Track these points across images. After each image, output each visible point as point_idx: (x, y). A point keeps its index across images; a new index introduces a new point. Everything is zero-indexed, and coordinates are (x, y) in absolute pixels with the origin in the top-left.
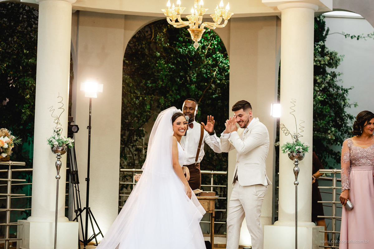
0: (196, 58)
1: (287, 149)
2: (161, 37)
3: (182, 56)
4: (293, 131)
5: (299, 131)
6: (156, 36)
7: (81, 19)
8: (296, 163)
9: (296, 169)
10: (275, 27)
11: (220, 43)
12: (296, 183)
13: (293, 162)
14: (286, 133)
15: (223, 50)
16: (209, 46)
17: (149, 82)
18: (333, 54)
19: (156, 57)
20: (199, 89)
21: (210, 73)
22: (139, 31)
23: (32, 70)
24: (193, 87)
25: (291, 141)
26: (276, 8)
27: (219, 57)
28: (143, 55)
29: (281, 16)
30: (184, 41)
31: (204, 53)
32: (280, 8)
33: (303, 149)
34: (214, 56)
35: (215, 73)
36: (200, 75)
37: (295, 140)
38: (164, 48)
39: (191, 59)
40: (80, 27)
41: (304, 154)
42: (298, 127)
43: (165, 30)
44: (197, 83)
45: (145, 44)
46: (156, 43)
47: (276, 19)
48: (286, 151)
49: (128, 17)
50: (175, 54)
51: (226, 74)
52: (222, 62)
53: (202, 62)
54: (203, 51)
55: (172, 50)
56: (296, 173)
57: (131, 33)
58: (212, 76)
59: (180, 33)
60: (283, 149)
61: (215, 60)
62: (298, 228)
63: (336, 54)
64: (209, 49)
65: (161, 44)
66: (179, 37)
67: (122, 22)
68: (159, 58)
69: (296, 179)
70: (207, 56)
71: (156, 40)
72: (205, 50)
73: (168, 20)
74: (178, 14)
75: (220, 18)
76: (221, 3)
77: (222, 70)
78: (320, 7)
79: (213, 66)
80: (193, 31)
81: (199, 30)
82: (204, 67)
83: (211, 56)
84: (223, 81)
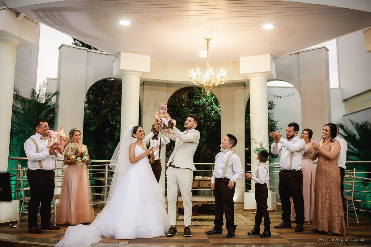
0: (203, 106)
1: (257, 151)
2: (185, 96)
3: (196, 106)
4: (259, 141)
5: (262, 141)
6: (182, 96)
7: (145, 87)
10: (243, 89)
11: (215, 98)
14: (255, 143)
15: (217, 102)
16: (209, 101)
17: (180, 119)
18: (272, 102)
19: (182, 106)
20: (205, 122)
22: (174, 93)
23: (119, 113)
24: (202, 121)
25: (259, 147)
26: (247, 77)
27: (214, 106)
28: (176, 106)
29: (249, 82)
30: (197, 98)
31: (207, 104)
32: (249, 77)
34: (212, 106)
35: (212, 114)
36: (205, 115)
37: (261, 146)
38: (187, 101)
39: (200, 107)
40: (144, 91)
43: (187, 93)
44: (204, 119)
45: (177, 100)
47: (244, 85)
48: (256, 152)
49: (169, 85)
50: (192, 104)
51: (218, 114)
52: (215, 108)
53: (206, 108)
55: (191, 103)
57: (171, 94)
58: (211, 115)
59: (195, 93)
60: (255, 151)
61: (212, 108)
63: (273, 102)
64: (209, 102)
65: (185, 100)
66: (194, 96)
67: (165, 88)
68: (184, 107)
70: (208, 106)
71: (183, 98)
72: (207, 102)
73: (192, 80)
74: (198, 76)
75: (221, 78)
76: (222, 70)
77: (216, 112)
78: (270, 76)
79: (212, 110)
80: (206, 86)
81: (209, 85)
82: (207, 111)
83: (210, 106)
84: (217, 118)
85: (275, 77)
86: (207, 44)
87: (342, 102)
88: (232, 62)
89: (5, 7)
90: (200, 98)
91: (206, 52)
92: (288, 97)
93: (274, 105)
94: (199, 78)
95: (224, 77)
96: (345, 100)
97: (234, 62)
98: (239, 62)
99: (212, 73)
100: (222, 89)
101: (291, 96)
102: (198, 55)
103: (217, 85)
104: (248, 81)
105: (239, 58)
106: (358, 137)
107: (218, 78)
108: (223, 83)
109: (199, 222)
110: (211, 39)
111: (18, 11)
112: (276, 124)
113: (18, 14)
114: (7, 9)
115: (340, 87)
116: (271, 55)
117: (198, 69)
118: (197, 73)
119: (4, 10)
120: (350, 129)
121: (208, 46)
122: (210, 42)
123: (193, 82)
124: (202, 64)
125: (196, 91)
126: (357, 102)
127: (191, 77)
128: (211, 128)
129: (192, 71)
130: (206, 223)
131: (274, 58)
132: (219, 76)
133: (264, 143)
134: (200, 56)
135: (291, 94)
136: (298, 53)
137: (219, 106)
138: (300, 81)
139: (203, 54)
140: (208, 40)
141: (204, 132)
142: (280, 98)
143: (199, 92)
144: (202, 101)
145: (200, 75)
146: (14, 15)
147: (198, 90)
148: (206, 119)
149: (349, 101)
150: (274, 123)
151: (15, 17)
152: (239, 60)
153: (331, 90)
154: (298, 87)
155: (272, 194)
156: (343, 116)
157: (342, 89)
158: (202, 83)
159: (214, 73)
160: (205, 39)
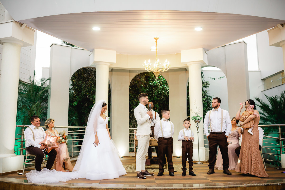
0: (156, 86)
1: (194, 119)
2: (143, 79)
3: (151, 86)
4: (195, 111)
5: (198, 111)
6: (141, 79)
7: (113, 73)
8: (197, 124)
9: (197, 126)
10: (185, 73)
11: (165, 80)
12: (198, 132)
14: (193, 112)
15: (166, 83)
16: (161, 82)
18: (207, 82)
19: (141, 86)
20: (158, 98)
21: (162, 92)
22: (135, 77)
23: (95, 92)
24: (156, 97)
25: (195, 115)
26: (186, 65)
27: (165, 86)
28: (137, 86)
30: (151, 80)
31: (159, 84)
32: (188, 64)
33: (200, 118)
34: (163, 85)
36: (158, 92)
37: (197, 115)
39: (154, 87)
40: (113, 76)
41: (200, 120)
42: (198, 110)
43: (144, 76)
44: (157, 95)
45: (137, 82)
46: (141, 81)
47: (186, 70)
48: (193, 119)
49: (130, 71)
50: (148, 85)
51: (167, 92)
52: (166, 88)
53: (158, 88)
55: (147, 84)
56: (198, 128)
57: (132, 77)
59: (150, 77)
60: (192, 118)
61: (163, 87)
62: (199, 150)
64: (161, 83)
65: (143, 82)
66: (149, 79)
67: (128, 73)
69: (198, 130)
70: (160, 86)
71: (141, 80)
72: (159, 83)
73: (145, 68)
74: (149, 65)
75: (166, 67)
76: (166, 61)
77: (166, 90)
78: (203, 63)
79: (163, 89)
80: (155, 72)
81: (158, 72)
82: (159, 90)
83: (162, 86)
84: (167, 94)
85: (208, 64)
86: (155, 42)
88: (176, 54)
89: (12, 20)
90: (154, 81)
91: (155, 48)
92: (220, 79)
93: (209, 84)
94: (150, 66)
95: (168, 65)
97: (177, 54)
98: (180, 54)
99: (159, 63)
100: (169, 73)
101: (222, 78)
103: (164, 71)
104: (188, 67)
105: (180, 51)
106: (270, 107)
107: (164, 66)
109: (151, 170)
110: (159, 38)
111: (22, 23)
113: (21, 25)
114: (14, 21)
115: (259, 70)
116: (203, 48)
117: (149, 61)
118: (149, 63)
119: (12, 22)
120: (264, 102)
121: (156, 43)
122: (158, 41)
124: (152, 56)
125: (151, 75)
126: (272, 81)
127: (144, 66)
128: (162, 102)
129: (145, 62)
130: (156, 170)
131: (206, 50)
133: (199, 112)
134: (151, 50)
136: (225, 46)
137: (168, 85)
138: (226, 66)
139: (153, 49)
140: (156, 39)
141: (157, 105)
142: (214, 79)
143: (153, 76)
144: (156, 83)
145: (150, 65)
146: (19, 25)
148: (159, 96)
149: (266, 81)
150: (209, 97)
151: (20, 27)
152: (180, 52)
153: (249, 72)
154: (225, 70)
155: (205, 150)
156: (262, 91)
157: (260, 71)
158: (153, 70)
159: (161, 63)
160: (154, 38)
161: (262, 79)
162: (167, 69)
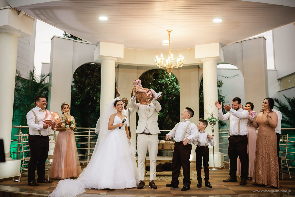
0: (166, 85)
1: (209, 120)
2: (151, 77)
3: (160, 84)
4: (211, 112)
5: (213, 112)
6: (149, 76)
7: (120, 69)
8: (213, 127)
9: (213, 129)
10: (198, 71)
11: (176, 78)
12: (213, 135)
13: (211, 126)
14: (208, 113)
15: (177, 82)
16: (171, 80)
19: (149, 85)
21: (171, 91)
22: (143, 75)
23: (99, 90)
24: (165, 96)
25: (210, 117)
26: (200, 61)
27: (175, 84)
29: (202, 65)
30: (161, 78)
32: (202, 61)
33: (216, 120)
34: (173, 84)
36: (167, 91)
37: (212, 116)
38: (153, 81)
39: (163, 85)
40: (119, 73)
41: (216, 122)
42: (213, 111)
43: (153, 74)
45: (145, 79)
46: (149, 79)
47: (199, 67)
49: (138, 68)
50: (157, 83)
51: (178, 91)
52: (176, 86)
53: (168, 86)
54: (168, 82)
56: (213, 131)
58: (172, 92)
59: (159, 74)
61: (173, 85)
62: (214, 155)
63: (221, 81)
65: (152, 80)
66: (159, 76)
67: (136, 70)
68: (151, 85)
70: (170, 84)
71: (149, 78)
72: (169, 81)
73: (157, 64)
74: (162, 61)
75: (180, 62)
76: (181, 56)
77: (176, 90)
78: (219, 60)
79: (173, 88)
80: (168, 69)
81: (171, 68)
82: (169, 88)
83: (171, 84)
84: (177, 94)
85: (223, 61)
86: (169, 35)
87: (277, 80)
88: (189, 49)
89: (8, 7)
90: (163, 78)
91: (168, 41)
92: (234, 77)
93: (223, 84)
95: (182, 61)
96: (280, 80)
97: (191, 49)
98: (194, 49)
99: (173, 58)
100: (180, 70)
101: (236, 77)
102: (162, 44)
103: (177, 67)
105: (194, 46)
106: (290, 108)
107: (178, 62)
108: (181, 66)
109: (163, 177)
110: (172, 31)
111: (19, 10)
112: (223, 99)
113: (19, 12)
114: (11, 8)
115: (275, 69)
116: (220, 44)
117: (162, 55)
118: (161, 58)
119: (8, 9)
120: (283, 103)
122: (171, 33)
123: (158, 65)
124: (165, 51)
125: (160, 72)
126: (289, 81)
127: (156, 62)
128: (172, 102)
129: (157, 57)
130: (168, 178)
131: (222, 45)
132: (178, 60)
133: (214, 113)
134: (163, 44)
135: (236, 75)
136: (242, 41)
137: (179, 84)
138: (243, 64)
139: (166, 43)
140: (170, 32)
141: (167, 105)
142: (228, 78)
143: (162, 74)
144: (165, 81)
145: (163, 60)
146: (16, 13)
147: (161, 72)
148: (169, 95)
149: (283, 80)
150: (222, 97)
151: (17, 14)
152: (194, 47)
153: (268, 71)
154: (242, 68)
155: (221, 155)
156: (278, 92)
157: (277, 70)
158: (165, 66)
159: (174, 58)
160: (167, 31)
161: (278, 78)
162: (181, 65)
